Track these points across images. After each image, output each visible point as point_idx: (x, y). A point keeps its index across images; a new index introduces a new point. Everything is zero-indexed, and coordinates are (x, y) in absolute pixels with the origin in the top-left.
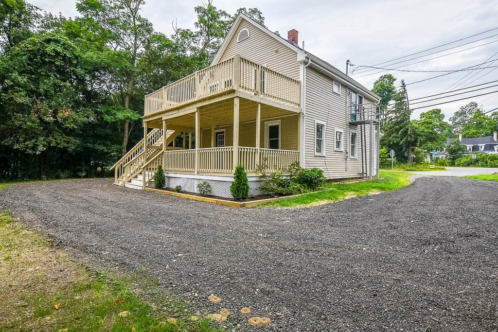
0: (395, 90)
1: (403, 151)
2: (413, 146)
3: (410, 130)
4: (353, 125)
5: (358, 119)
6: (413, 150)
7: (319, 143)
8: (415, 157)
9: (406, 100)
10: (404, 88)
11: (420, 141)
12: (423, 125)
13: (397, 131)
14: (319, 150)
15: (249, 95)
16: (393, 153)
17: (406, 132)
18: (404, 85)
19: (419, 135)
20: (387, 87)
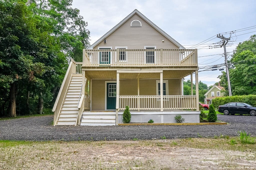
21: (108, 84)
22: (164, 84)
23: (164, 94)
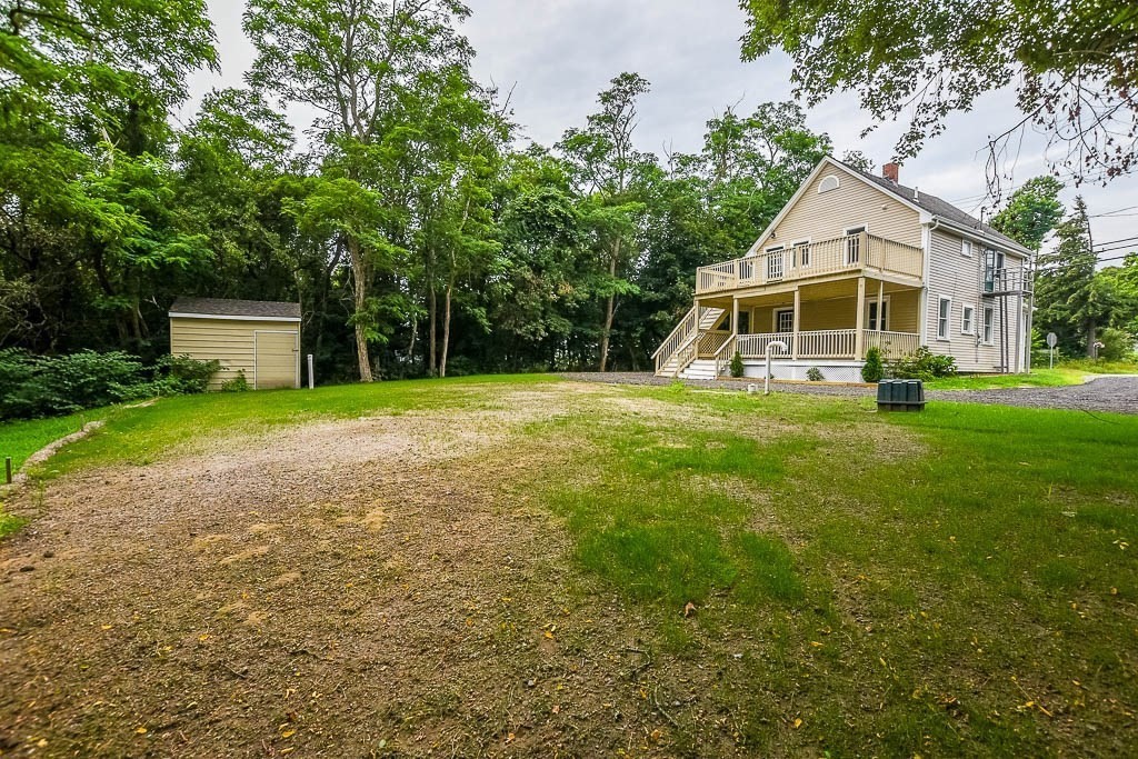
0: (1059, 210)
1: (1075, 335)
2: (1099, 324)
3: (1094, 296)
4: (988, 297)
5: (996, 289)
6: (1099, 334)
7: (943, 322)
8: (1103, 346)
9: (1085, 235)
10: (1082, 212)
11: (1117, 315)
12: (1130, 279)
13: (1064, 296)
14: (942, 333)
15: (872, 273)
16: (1052, 338)
17: (1084, 298)
18: (1081, 206)
19: (1114, 304)
20: (1042, 203)
21: (779, 312)
22: (884, 304)
23: (883, 328)
